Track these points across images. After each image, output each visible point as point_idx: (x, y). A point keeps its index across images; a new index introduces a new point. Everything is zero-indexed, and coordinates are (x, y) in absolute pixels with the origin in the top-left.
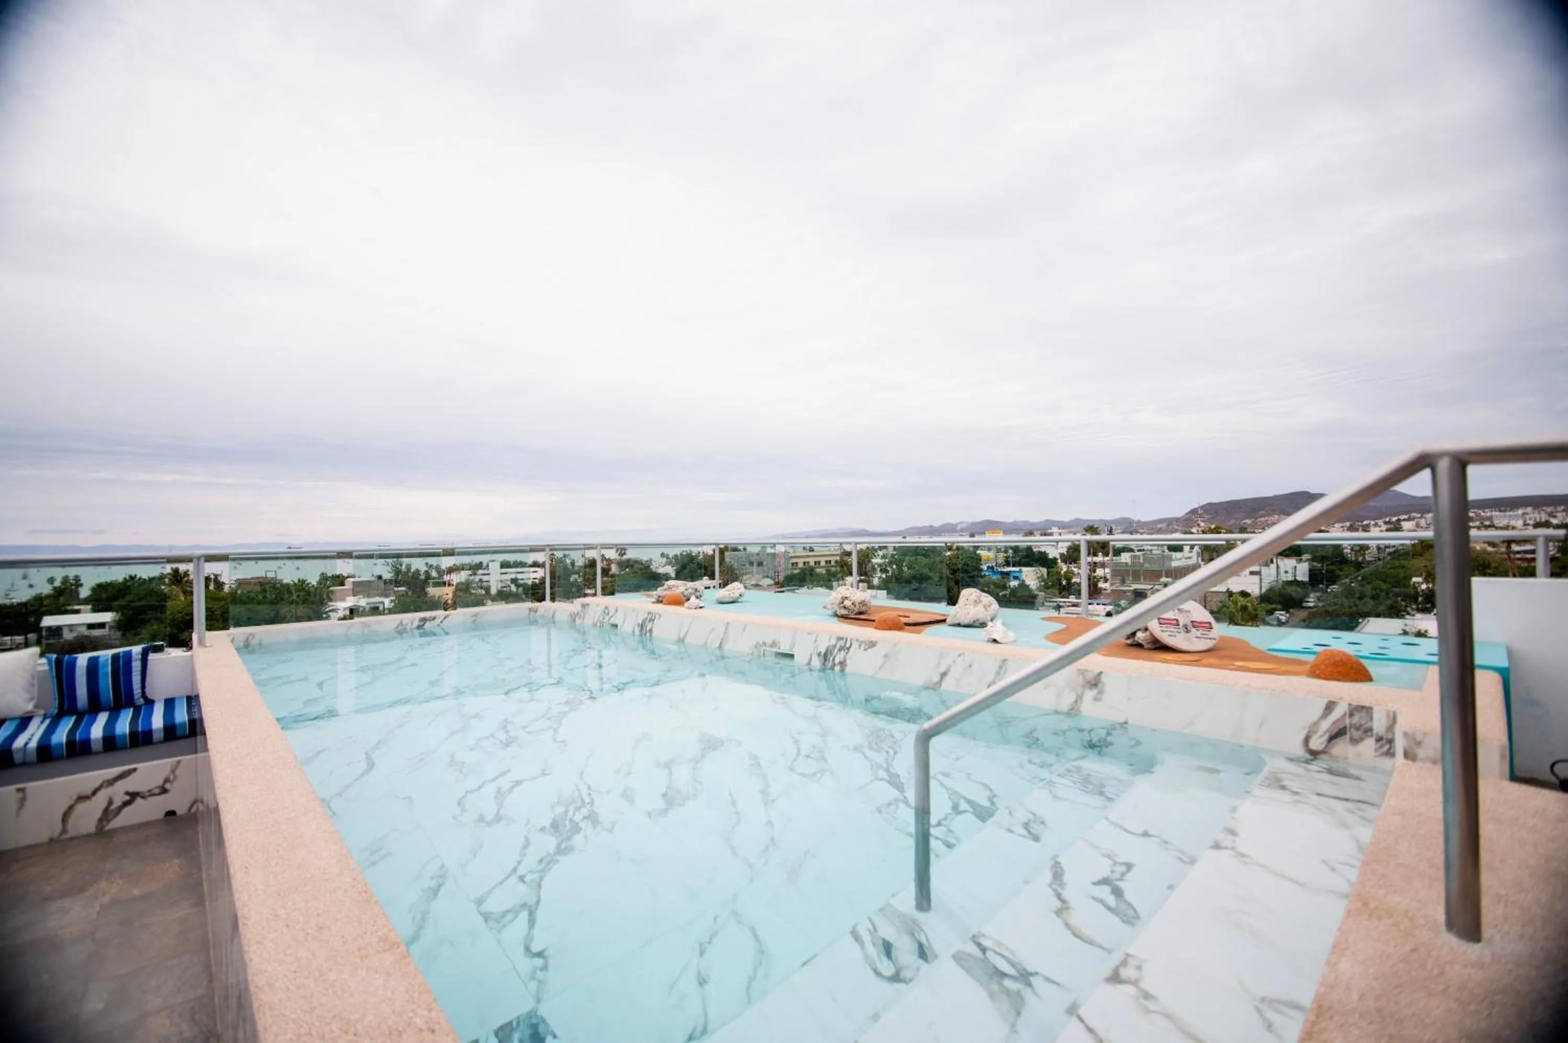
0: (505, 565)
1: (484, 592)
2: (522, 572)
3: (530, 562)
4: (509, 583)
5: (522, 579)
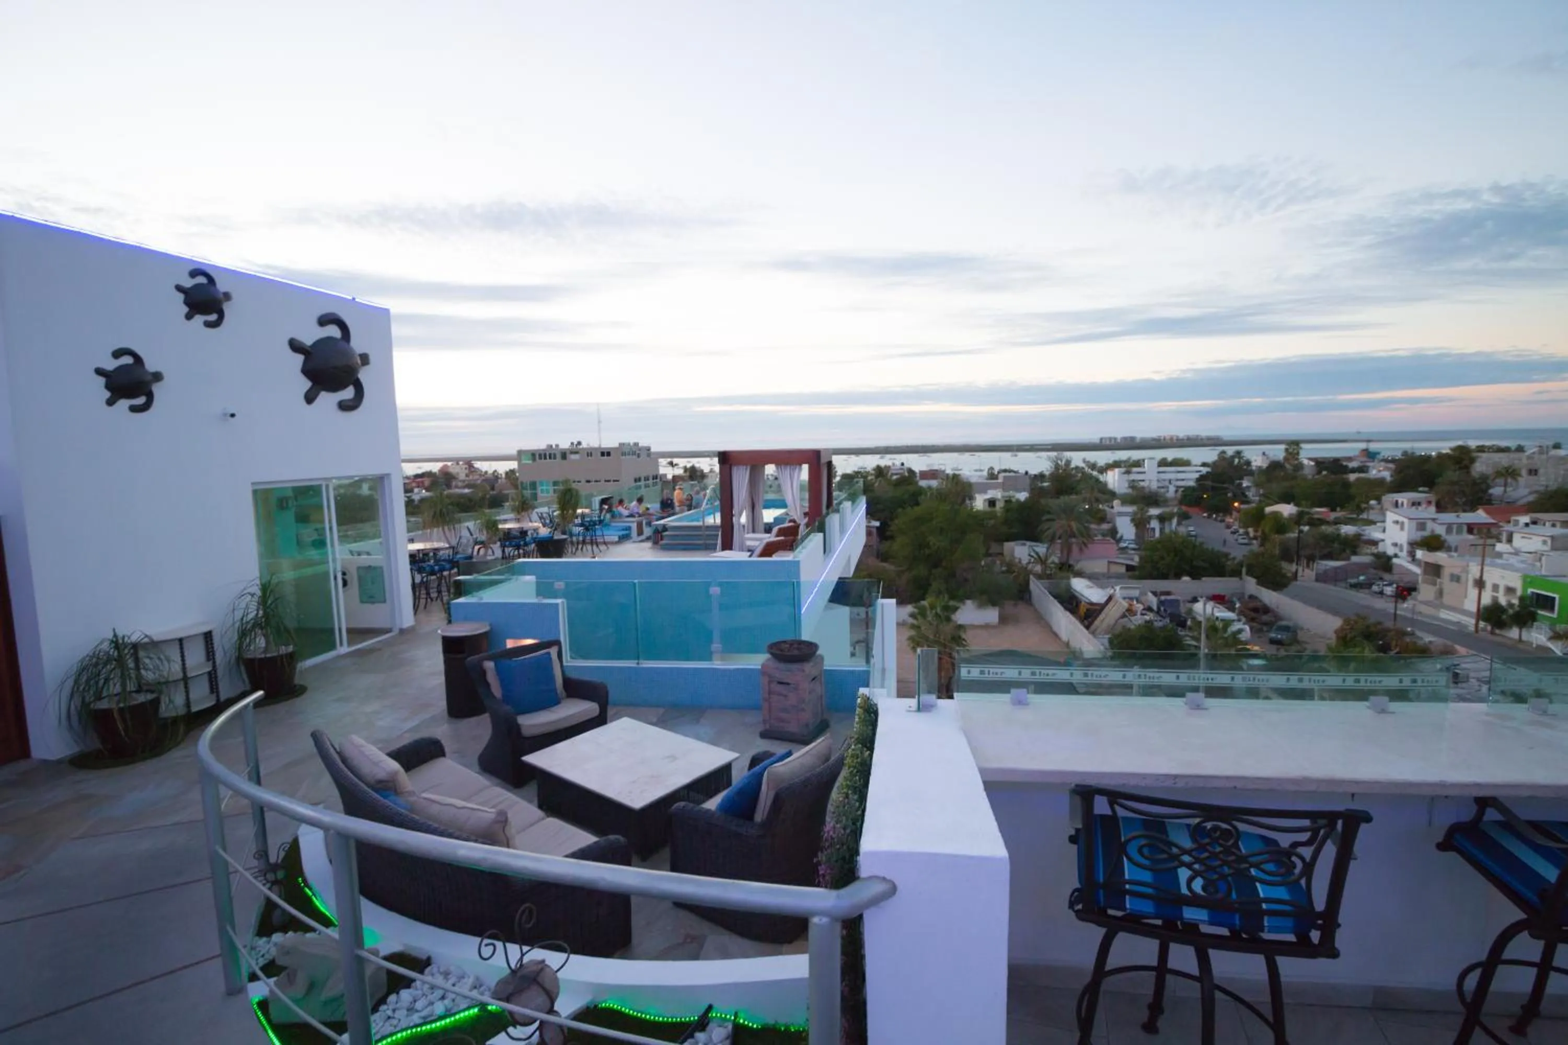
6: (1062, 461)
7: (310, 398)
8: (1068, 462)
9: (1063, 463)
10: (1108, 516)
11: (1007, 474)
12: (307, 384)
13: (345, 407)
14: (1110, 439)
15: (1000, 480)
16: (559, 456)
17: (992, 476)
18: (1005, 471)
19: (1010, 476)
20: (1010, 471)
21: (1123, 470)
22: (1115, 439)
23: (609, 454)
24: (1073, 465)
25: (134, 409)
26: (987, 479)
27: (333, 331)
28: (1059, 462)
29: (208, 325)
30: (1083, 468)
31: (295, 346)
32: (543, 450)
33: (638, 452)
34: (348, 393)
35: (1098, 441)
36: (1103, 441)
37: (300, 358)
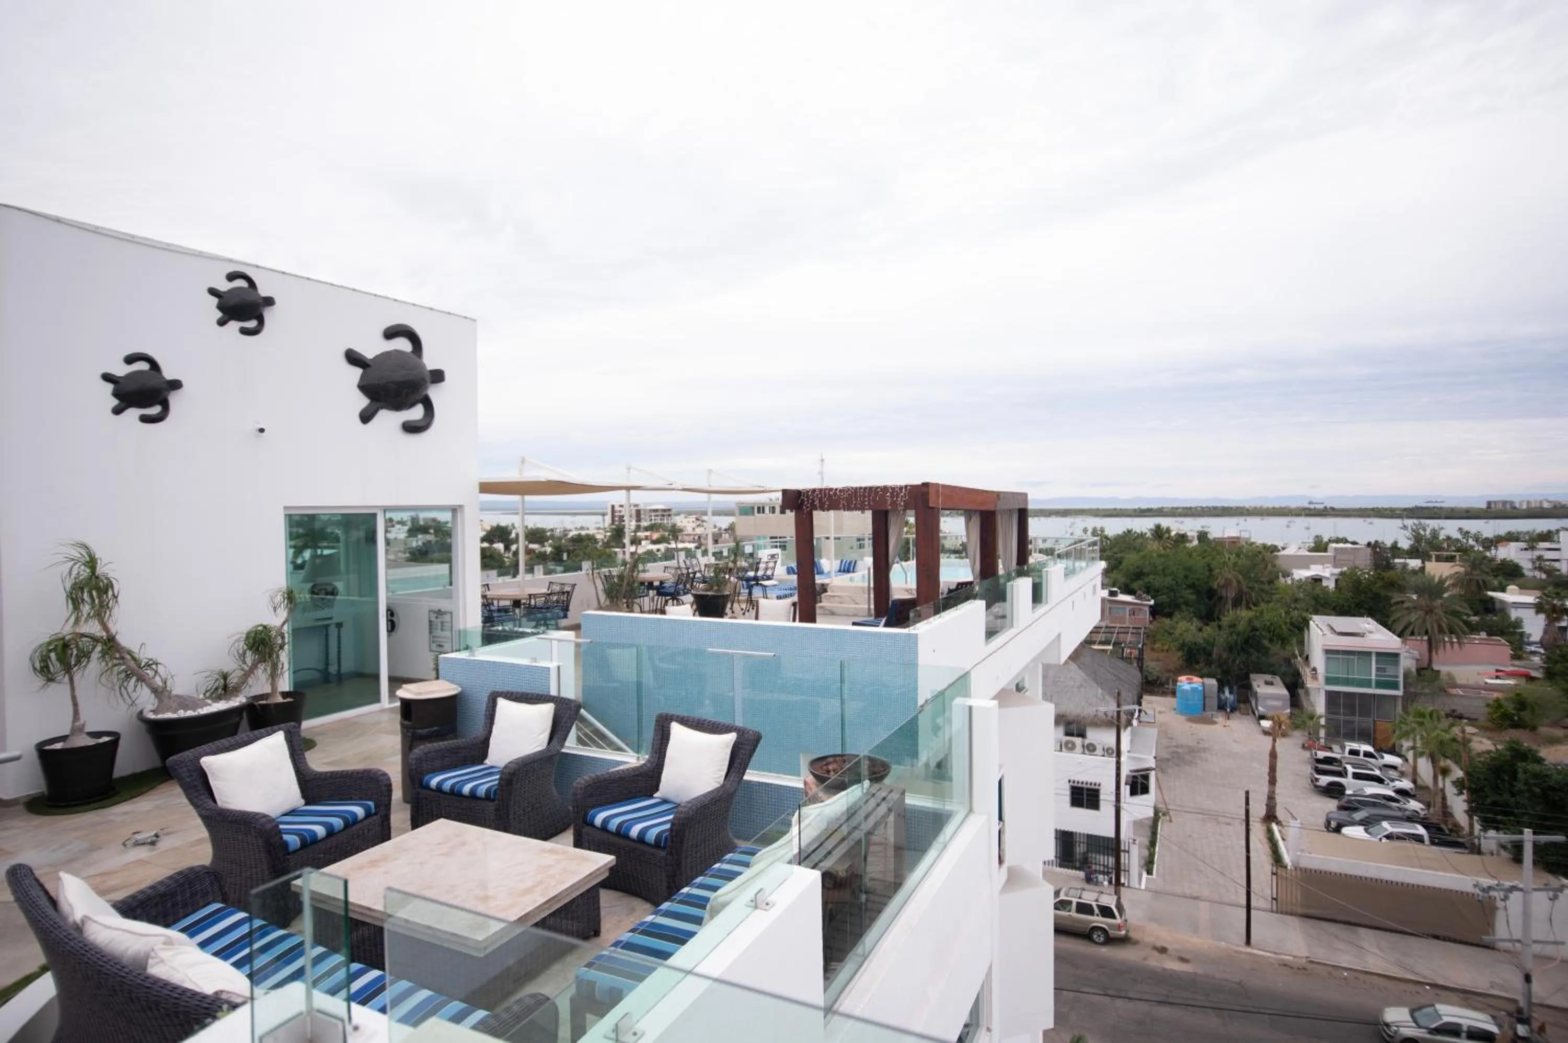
6: (1425, 530)
7: (366, 417)
8: (1435, 534)
9: (1428, 532)
10: (1498, 606)
11: (1341, 545)
12: (363, 402)
13: (411, 428)
14: (1504, 503)
15: (1330, 553)
17: (1320, 546)
18: (1338, 541)
19: (1346, 549)
20: (1345, 541)
21: (1523, 545)
22: (1512, 503)
24: (1442, 536)
25: (145, 419)
26: (1310, 550)
27: (403, 344)
28: (1422, 532)
29: (245, 332)
30: (1458, 540)
31: (353, 358)
34: (416, 413)
35: (1484, 506)
36: (1493, 506)
37: (357, 372)
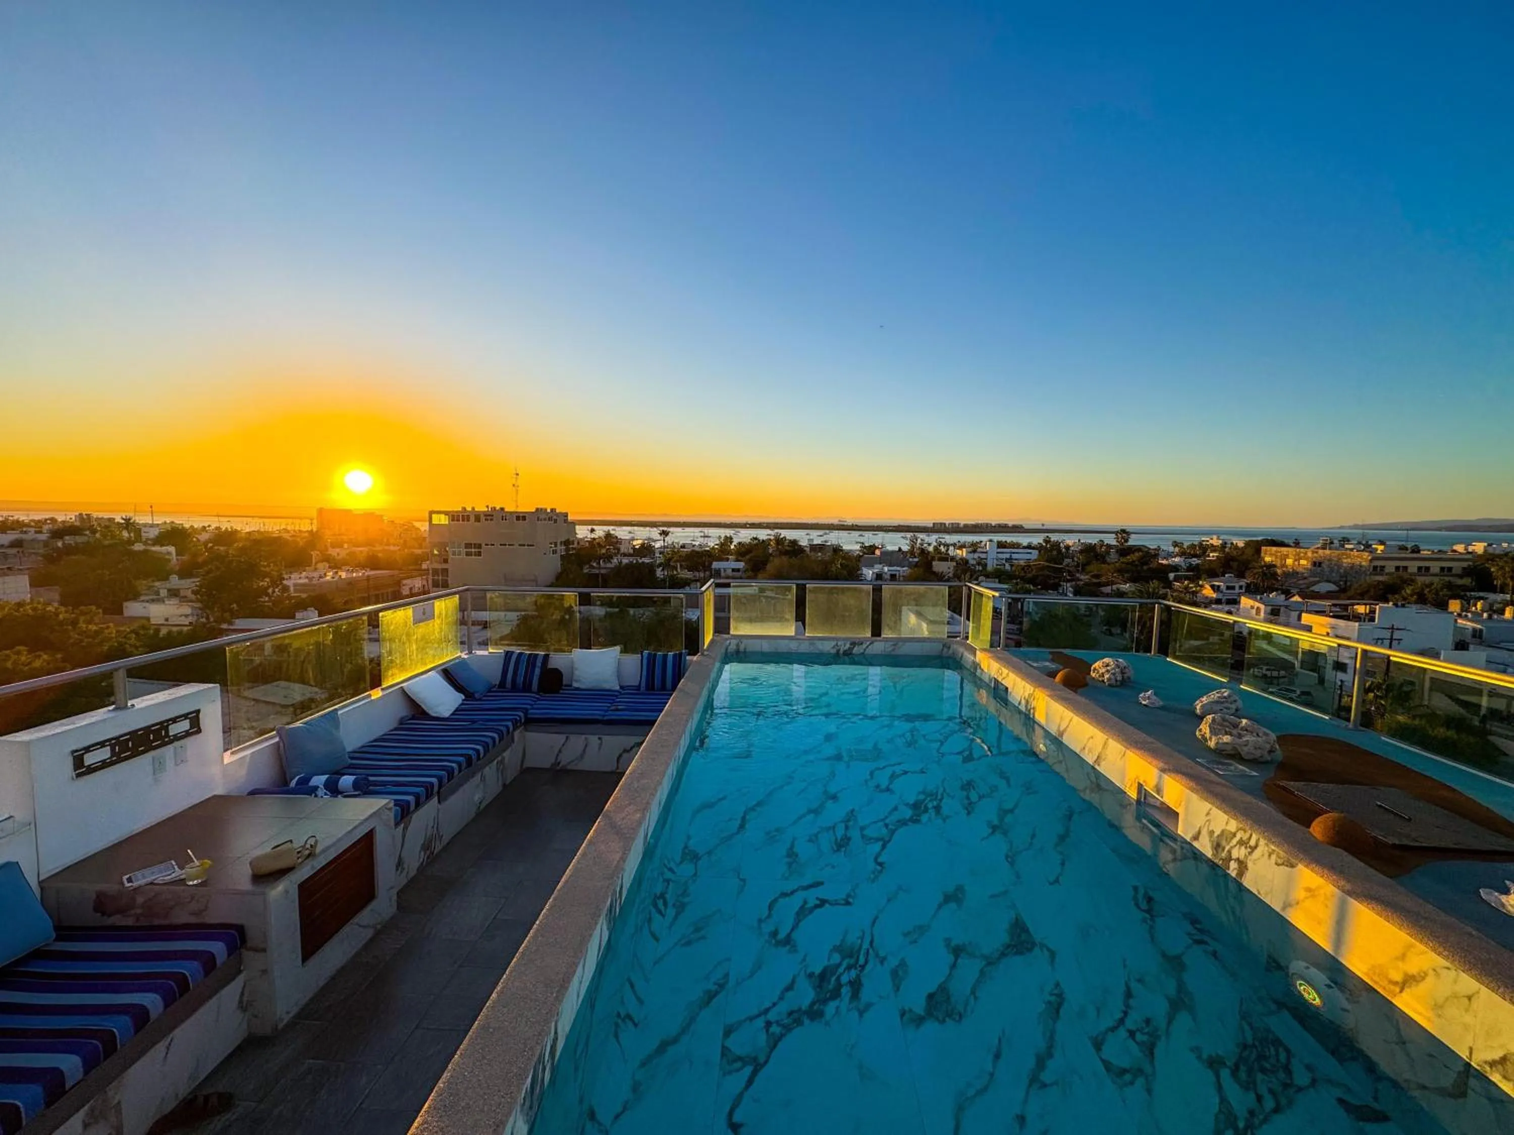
0: (1001, 545)
1: (981, 568)
2: (1017, 553)
3: (1025, 544)
4: (1004, 562)
5: (1016, 559)
8: (922, 542)
16: (472, 518)
22: (945, 524)
23: (524, 518)
24: (928, 545)
32: (457, 512)
33: (555, 517)
